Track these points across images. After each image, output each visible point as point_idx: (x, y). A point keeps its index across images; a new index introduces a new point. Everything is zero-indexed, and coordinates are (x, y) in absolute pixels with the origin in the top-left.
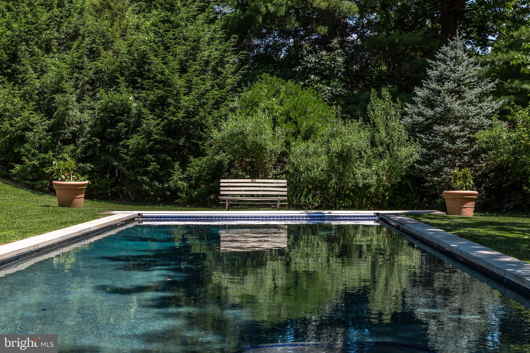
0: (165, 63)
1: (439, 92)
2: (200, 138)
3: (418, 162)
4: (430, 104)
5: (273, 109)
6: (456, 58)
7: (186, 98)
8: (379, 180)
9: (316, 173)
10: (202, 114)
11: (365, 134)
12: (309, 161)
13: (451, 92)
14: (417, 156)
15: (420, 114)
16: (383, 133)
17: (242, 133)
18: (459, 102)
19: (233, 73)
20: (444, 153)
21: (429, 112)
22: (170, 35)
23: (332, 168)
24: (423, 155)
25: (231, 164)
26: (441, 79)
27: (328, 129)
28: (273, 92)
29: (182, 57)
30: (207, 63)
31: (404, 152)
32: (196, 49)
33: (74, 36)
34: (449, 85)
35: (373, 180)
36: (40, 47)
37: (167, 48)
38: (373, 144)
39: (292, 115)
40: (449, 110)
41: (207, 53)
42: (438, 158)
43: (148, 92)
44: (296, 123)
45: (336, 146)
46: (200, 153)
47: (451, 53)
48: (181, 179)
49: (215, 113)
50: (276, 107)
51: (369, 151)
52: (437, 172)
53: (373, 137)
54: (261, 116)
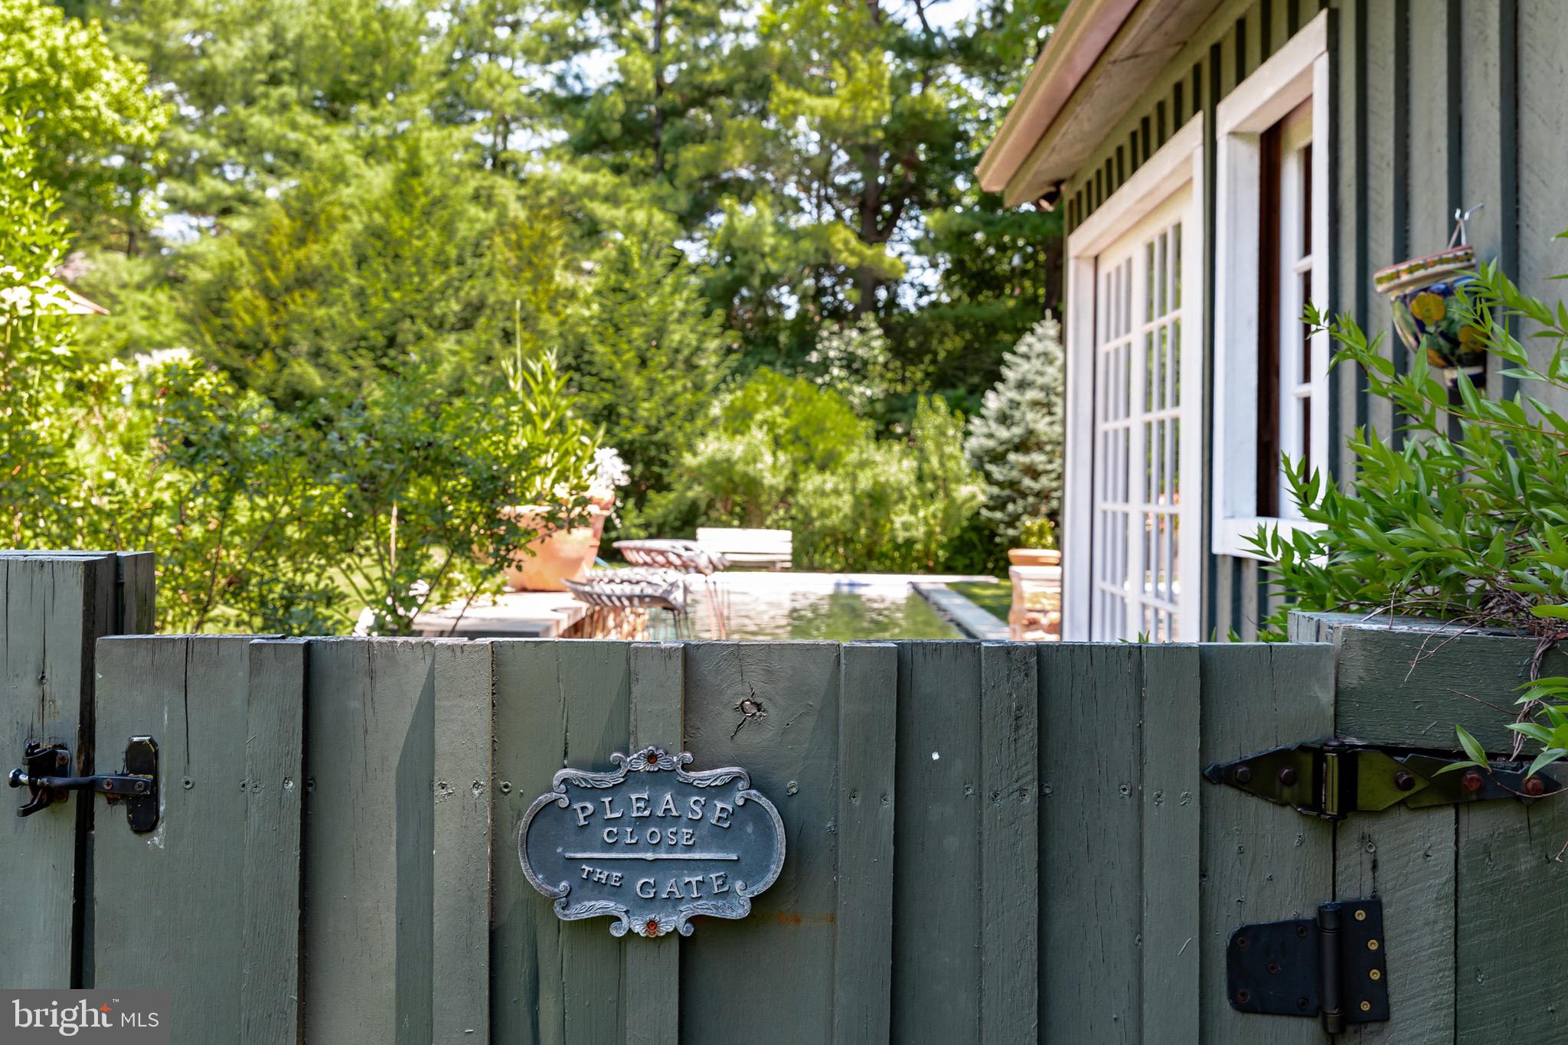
0: (616, 353)
1: (1019, 404)
2: (664, 464)
3: (987, 507)
4: (1004, 419)
5: (774, 423)
6: (1045, 354)
7: (646, 405)
8: (930, 534)
9: (835, 519)
10: (668, 429)
11: (909, 463)
12: (825, 503)
13: (1035, 404)
14: (982, 498)
15: (990, 436)
16: (935, 461)
17: (728, 460)
18: (1048, 419)
19: (717, 366)
20: (1024, 495)
21: (1003, 433)
22: (625, 309)
23: (858, 516)
24: (992, 498)
25: (710, 505)
26: (1022, 385)
27: (852, 457)
28: (774, 398)
29: (640, 343)
30: (677, 351)
31: (962, 491)
32: (661, 332)
33: (477, 307)
34: (1032, 394)
35: (920, 532)
36: (430, 326)
37: (618, 329)
38: (920, 478)
39: (802, 433)
40: (1031, 432)
41: (677, 337)
42: (1014, 501)
43: (591, 396)
44: (807, 445)
45: (865, 481)
46: (662, 487)
47: (1039, 347)
48: (635, 526)
49: (688, 427)
50: (779, 420)
51: (915, 490)
52: (1013, 521)
53: (920, 469)
54: (758, 435)
